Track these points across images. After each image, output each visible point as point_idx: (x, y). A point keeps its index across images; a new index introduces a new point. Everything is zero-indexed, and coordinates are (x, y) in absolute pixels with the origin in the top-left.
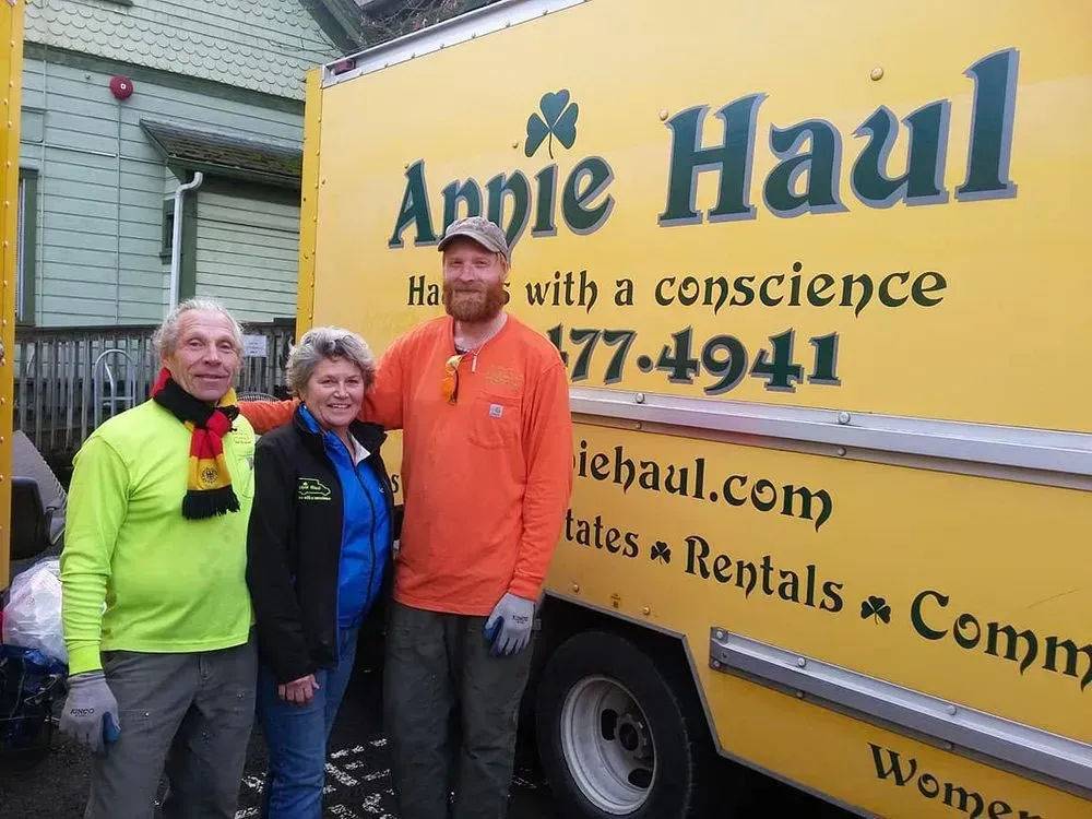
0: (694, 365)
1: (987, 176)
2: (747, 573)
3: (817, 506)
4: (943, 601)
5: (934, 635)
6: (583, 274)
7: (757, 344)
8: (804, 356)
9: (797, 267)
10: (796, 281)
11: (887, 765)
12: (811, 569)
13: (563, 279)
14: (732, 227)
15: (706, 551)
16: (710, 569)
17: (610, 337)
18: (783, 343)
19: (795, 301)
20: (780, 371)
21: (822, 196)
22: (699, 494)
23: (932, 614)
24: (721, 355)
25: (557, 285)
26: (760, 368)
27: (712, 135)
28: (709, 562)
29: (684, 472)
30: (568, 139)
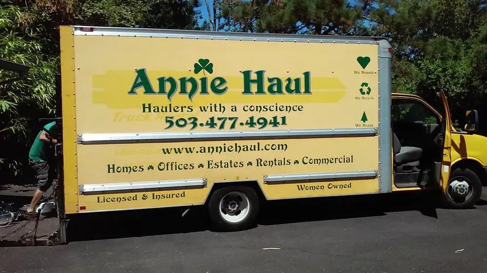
0: (255, 124)
1: (307, 91)
2: (271, 163)
3: (284, 147)
4: (307, 158)
5: (306, 163)
6: (220, 105)
7: (269, 118)
8: (279, 120)
9: (276, 104)
10: (277, 106)
11: (300, 188)
12: (284, 158)
13: (213, 105)
14: (260, 96)
15: (261, 160)
16: (262, 164)
17: (230, 119)
18: (275, 118)
19: (277, 110)
20: (275, 123)
21: (280, 91)
22: (259, 150)
23: (306, 161)
24: (261, 121)
25: (211, 107)
26: (271, 123)
27: (254, 77)
28: (262, 163)
29: (255, 146)
30: (211, 71)
